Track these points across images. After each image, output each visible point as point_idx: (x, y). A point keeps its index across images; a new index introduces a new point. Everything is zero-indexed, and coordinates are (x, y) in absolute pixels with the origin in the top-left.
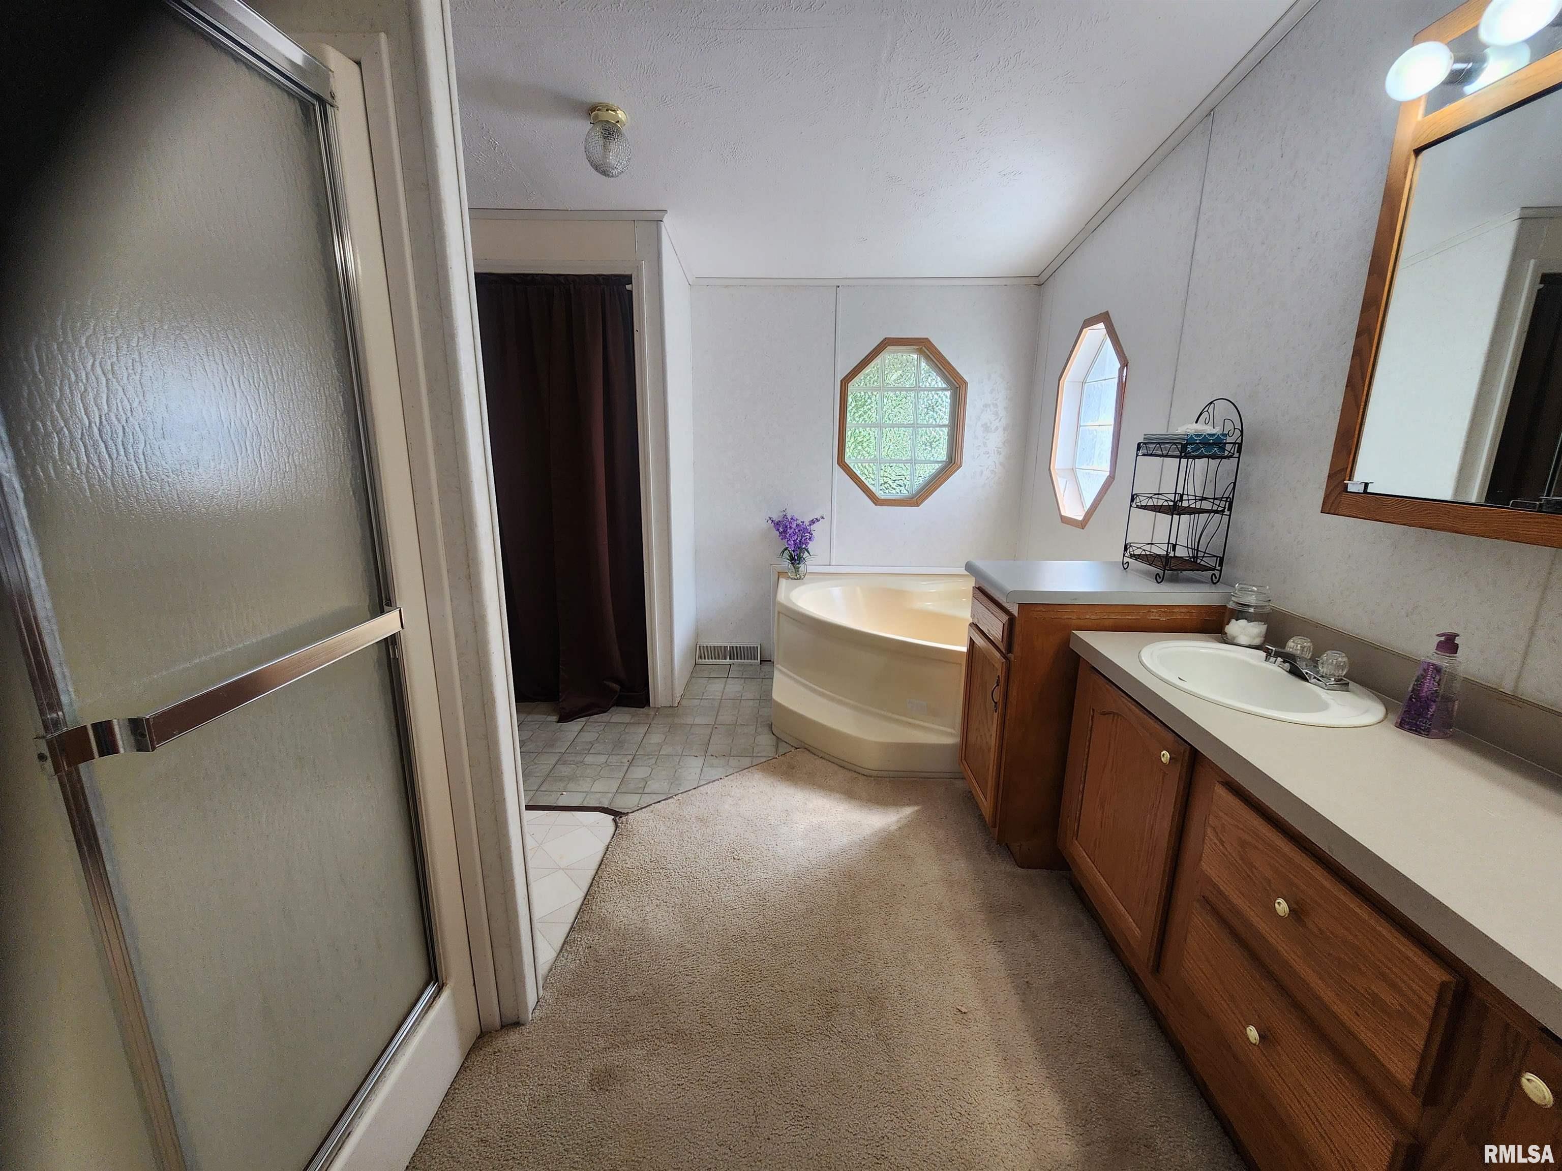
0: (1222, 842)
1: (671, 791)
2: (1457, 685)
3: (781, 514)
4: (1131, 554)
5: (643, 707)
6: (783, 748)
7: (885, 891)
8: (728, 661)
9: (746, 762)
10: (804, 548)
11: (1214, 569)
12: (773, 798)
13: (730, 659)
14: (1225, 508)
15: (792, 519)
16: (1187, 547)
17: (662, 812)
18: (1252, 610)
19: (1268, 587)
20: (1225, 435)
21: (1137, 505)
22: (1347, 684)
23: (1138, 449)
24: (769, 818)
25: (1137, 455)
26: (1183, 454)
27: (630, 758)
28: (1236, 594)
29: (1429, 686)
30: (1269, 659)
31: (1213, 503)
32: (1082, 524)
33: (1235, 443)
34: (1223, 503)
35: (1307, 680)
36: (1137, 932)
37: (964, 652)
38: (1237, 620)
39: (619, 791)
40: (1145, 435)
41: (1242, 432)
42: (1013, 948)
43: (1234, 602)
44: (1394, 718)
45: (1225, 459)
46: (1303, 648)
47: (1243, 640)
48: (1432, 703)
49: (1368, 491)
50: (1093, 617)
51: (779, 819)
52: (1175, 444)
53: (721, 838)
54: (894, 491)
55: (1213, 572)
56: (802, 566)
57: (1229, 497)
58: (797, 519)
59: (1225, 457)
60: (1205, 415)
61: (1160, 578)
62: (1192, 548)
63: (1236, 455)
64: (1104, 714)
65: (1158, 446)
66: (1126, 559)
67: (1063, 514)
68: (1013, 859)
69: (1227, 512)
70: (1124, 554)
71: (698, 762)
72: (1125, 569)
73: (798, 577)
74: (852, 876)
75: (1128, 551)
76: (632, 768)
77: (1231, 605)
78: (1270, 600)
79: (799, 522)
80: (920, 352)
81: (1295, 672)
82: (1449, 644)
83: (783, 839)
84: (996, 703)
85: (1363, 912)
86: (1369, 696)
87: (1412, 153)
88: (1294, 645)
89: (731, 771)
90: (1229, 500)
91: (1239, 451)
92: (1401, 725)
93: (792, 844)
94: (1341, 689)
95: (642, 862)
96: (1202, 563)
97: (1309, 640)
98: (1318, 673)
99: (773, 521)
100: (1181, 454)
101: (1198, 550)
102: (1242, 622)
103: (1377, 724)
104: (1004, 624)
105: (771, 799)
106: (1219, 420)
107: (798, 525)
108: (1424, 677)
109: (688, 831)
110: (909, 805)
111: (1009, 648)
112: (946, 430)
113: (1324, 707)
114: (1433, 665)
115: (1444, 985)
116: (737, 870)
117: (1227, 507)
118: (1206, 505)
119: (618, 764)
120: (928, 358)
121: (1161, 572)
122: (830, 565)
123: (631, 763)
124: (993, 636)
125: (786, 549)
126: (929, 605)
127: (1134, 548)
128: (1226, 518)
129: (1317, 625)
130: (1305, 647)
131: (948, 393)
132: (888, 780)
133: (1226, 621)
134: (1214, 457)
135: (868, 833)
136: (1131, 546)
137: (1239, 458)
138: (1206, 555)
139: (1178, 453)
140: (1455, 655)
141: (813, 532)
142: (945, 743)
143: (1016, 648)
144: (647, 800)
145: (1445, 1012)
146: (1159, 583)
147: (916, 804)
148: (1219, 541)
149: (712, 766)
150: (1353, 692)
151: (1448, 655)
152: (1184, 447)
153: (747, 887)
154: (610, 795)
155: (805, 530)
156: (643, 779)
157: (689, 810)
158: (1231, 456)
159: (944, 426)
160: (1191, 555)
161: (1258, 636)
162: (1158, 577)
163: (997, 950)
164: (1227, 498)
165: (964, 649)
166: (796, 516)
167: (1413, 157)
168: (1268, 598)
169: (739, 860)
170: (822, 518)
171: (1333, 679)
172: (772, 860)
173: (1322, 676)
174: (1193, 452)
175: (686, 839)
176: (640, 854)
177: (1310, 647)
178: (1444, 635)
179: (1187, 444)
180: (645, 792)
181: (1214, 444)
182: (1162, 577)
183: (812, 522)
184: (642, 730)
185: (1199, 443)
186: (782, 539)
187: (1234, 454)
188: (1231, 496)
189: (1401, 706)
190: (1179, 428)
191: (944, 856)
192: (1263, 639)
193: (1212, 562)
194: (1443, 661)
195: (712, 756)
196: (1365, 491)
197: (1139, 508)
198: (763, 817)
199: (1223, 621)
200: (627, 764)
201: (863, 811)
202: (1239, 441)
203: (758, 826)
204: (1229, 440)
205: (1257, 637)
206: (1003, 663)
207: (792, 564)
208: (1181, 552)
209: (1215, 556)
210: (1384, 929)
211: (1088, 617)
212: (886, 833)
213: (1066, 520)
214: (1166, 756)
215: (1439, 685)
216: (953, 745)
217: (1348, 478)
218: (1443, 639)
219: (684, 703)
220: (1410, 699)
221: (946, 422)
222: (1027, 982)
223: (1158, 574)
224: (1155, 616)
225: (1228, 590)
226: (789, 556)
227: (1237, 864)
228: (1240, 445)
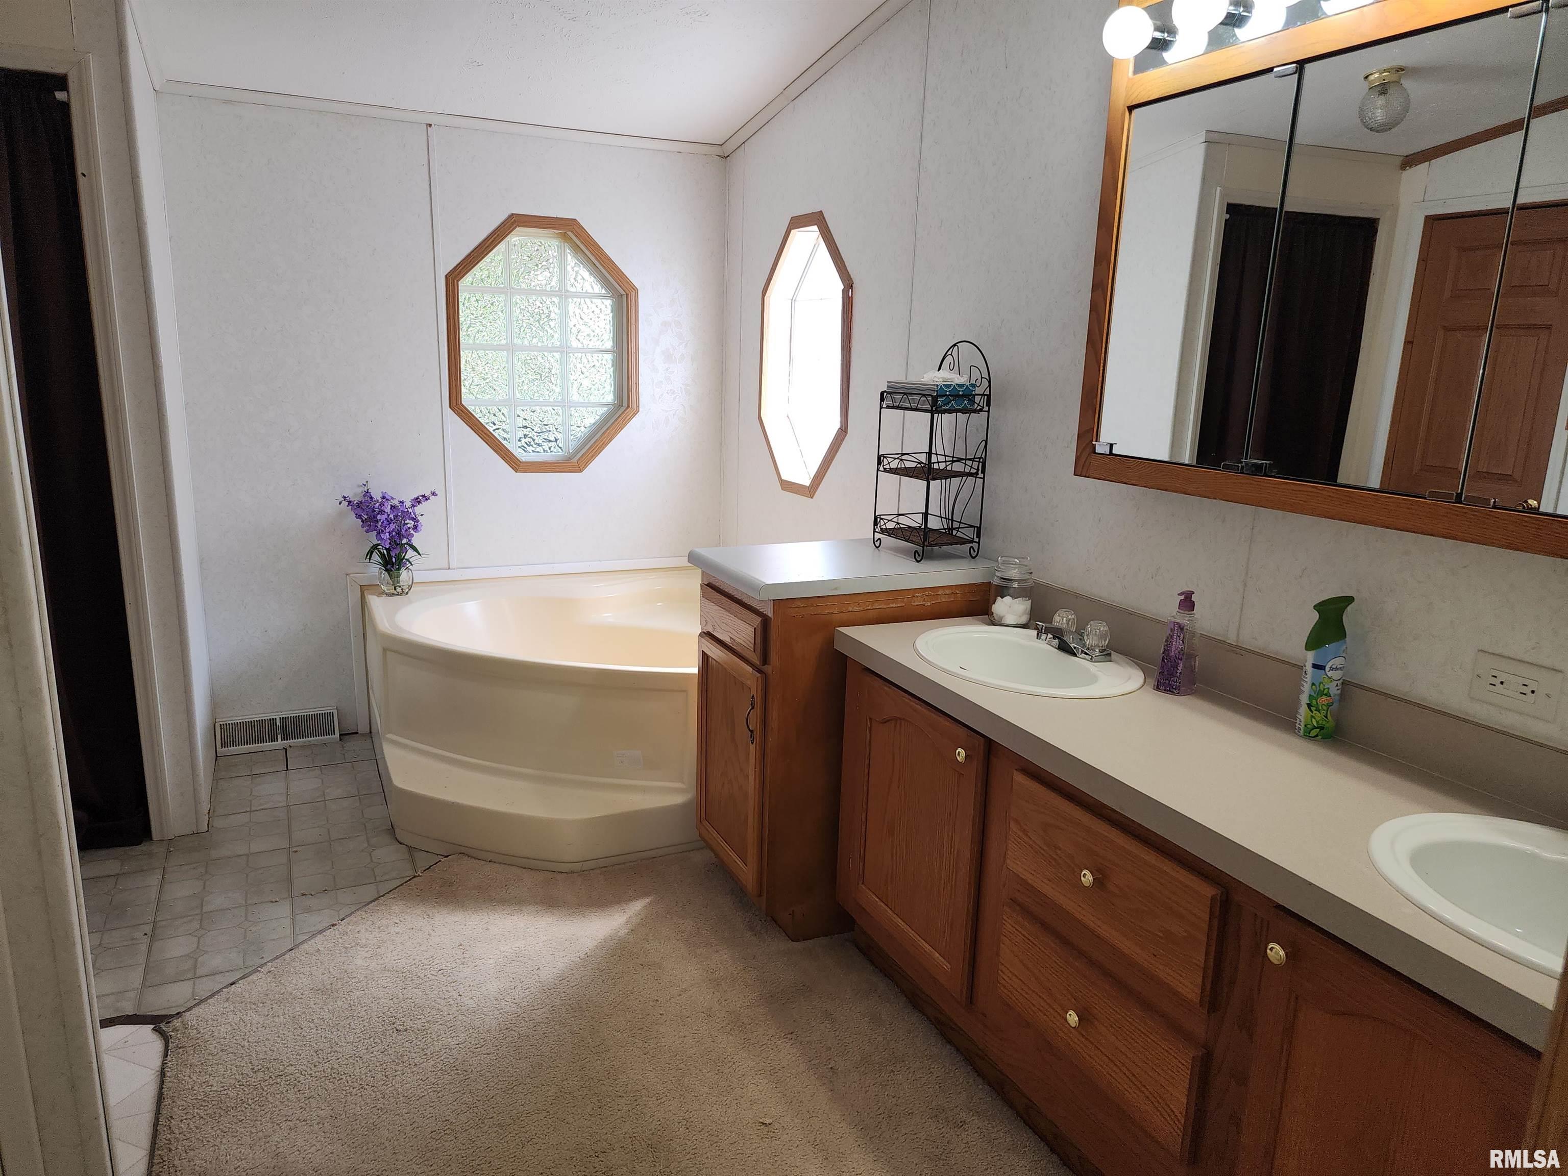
0: (1025, 832)
1: (248, 963)
2: (1196, 641)
3: (360, 490)
4: (881, 529)
5: (139, 844)
6: (423, 861)
7: (634, 1015)
8: (280, 743)
9: (370, 891)
10: (407, 544)
11: (972, 541)
12: (433, 933)
13: (284, 738)
14: (978, 470)
15: (383, 498)
16: (941, 517)
17: (247, 996)
18: (1016, 585)
19: (1029, 559)
20: (974, 386)
21: (885, 469)
22: (1110, 654)
23: (882, 399)
24: (436, 961)
25: (881, 407)
26: (934, 409)
27: (148, 929)
28: (1000, 568)
29: (1177, 644)
30: (1041, 636)
31: (965, 464)
32: (810, 491)
33: (983, 395)
34: (975, 465)
35: (1075, 655)
36: (946, 966)
37: (695, 674)
38: (1002, 598)
39: (147, 984)
40: (888, 382)
41: (990, 382)
42: (807, 1036)
43: (998, 577)
44: (1152, 682)
45: (975, 413)
46: (1068, 620)
47: (1010, 619)
48: (1180, 661)
49: (1114, 452)
50: (856, 609)
51: (452, 959)
52: (924, 395)
53: (365, 1008)
54: (539, 449)
55: (971, 545)
56: (404, 575)
57: (981, 458)
58: (392, 498)
59: (975, 411)
60: (949, 359)
61: (919, 556)
62: (946, 518)
63: (986, 408)
64: (885, 722)
65: (905, 396)
66: (877, 536)
67: (783, 478)
68: (784, 934)
69: (981, 475)
70: (874, 530)
71: (283, 910)
72: (877, 547)
73: (398, 591)
74: (585, 1006)
75: (879, 525)
76: (157, 945)
77: (996, 581)
78: (1031, 573)
79: (396, 503)
80: (565, 237)
81: (1064, 648)
82: (1188, 602)
83: (467, 984)
84: (752, 731)
85: (1150, 857)
86: (1127, 663)
87: (1127, 109)
88: (1061, 619)
89: (345, 911)
90: (981, 460)
91: (988, 404)
92: (1157, 688)
93: (484, 988)
94: (1106, 660)
95: (239, 1077)
96: (959, 534)
97: (1073, 612)
98: (1084, 646)
99: (350, 502)
100: (932, 409)
101: (952, 520)
102: (1008, 599)
103: (1139, 689)
104: (755, 629)
105: (430, 935)
106: (965, 368)
107: (393, 507)
108: (1172, 637)
109: (304, 1013)
110: (636, 898)
111: (765, 659)
112: (609, 357)
113: (1093, 679)
114: (1178, 623)
115: (1213, 899)
116: (407, 1044)
117: (980, 468)
118: (958, 467)
119: (125, 943)
120: (576, 249)
121: (920, 549)
122: (449, 568)
123: (153, 937)
124: (739, 644)
125: (375, 547)
126: (608, 617)
127: (886, 521)
128: (980, 481)
129: (1077, 596)
130: (1070, 619)
131: (608, 302)
132: (598, 871)
133: (991, 601)
134: (964, 411)
135: (590, 948)
136: (882, 519)
137: (988, 412)
138: (962, 525)
139: (928, 407)
140: (1193, 612)
141: (419, 518)
142: (672, 803)
143: (774, 657)
144: (205, 987)
145: (1216, 922)
146: (918, 562)
147: (646, 894)
148: (974, 507)
149: (308, 910)
150: (1116, 662)
151: (1187, 612)
152: (935, 399)
153: (433, 1063)
154: (132, 994)
155: (406, 514)
156: (188, 955)
157: (294, 982)
158: (981, 410)
159: (607, 351)
160: (946, 527)
161: (1024, 613)
162: (917, 555)
163: (790, 1044)
164: (980, 458)
165: (695, 670)
166: (390, 493)
167: (1127, 113)
168: (1030, 569)
169: (406, 1030)
170: (434, 494)
171: (1098, 650)
172: (460, 1017)
173: (1088, 649)
174: (944, 405)
175: (305, 1024)
176: (229, 1066)
177: (1074, 619)
178: (1183, 594)
179: (938, 396)
180: (198, 975)
181: (963, 396)
182: (921, 555)
183: (417, 501)
184: (154, 880)
185: (949, 395)
186: (367, 531)
187: (983, 407)
188: (983, 456)
189: (1156, 669)
190: (925, 376)
191: (699, 951)
192: (1028, 616)
193: (969, 533)
194: (1183, 619)
195: (303, 895)
196: (1111, 453)
197: (888, 472)
198: (426, 962)
199: (988, 600)
200: (146, 940)
201: (575, 921)
202: (987, 392)
203: (422, 976)
204: (978, 391)
205: (1023, 615)
206: (757, 678)
207: (386, 570)
208: (934, 523)
209: (972, 526)
210: (1168, 867)
211: (850, 609)
212: (616, 941)
213: (788, 486)
214: (961, 754)
215: (1183, 642)
216: (684, 806)
217: (1094, 440)
218: (1182, 597)
219: (218, 823)
220: (1163, 660)
221: (609, 345)
222: (831, 1068)
223: (916, 552)
224: (920, 602)
225: (989, 564)
226: (381, 558)
227: (1042, 851)
228: (989, 397)
